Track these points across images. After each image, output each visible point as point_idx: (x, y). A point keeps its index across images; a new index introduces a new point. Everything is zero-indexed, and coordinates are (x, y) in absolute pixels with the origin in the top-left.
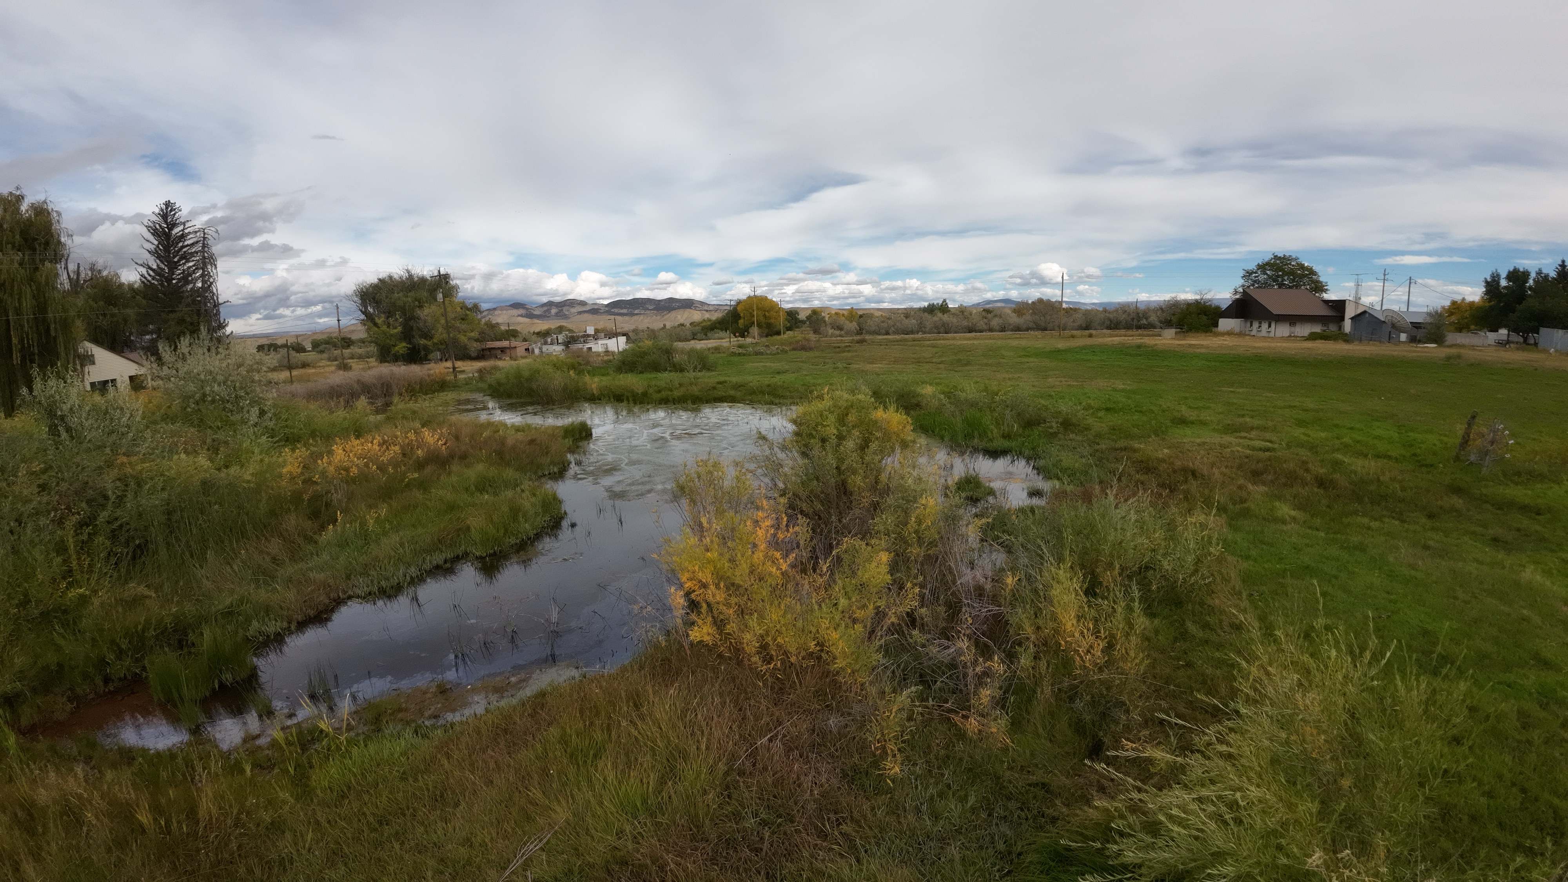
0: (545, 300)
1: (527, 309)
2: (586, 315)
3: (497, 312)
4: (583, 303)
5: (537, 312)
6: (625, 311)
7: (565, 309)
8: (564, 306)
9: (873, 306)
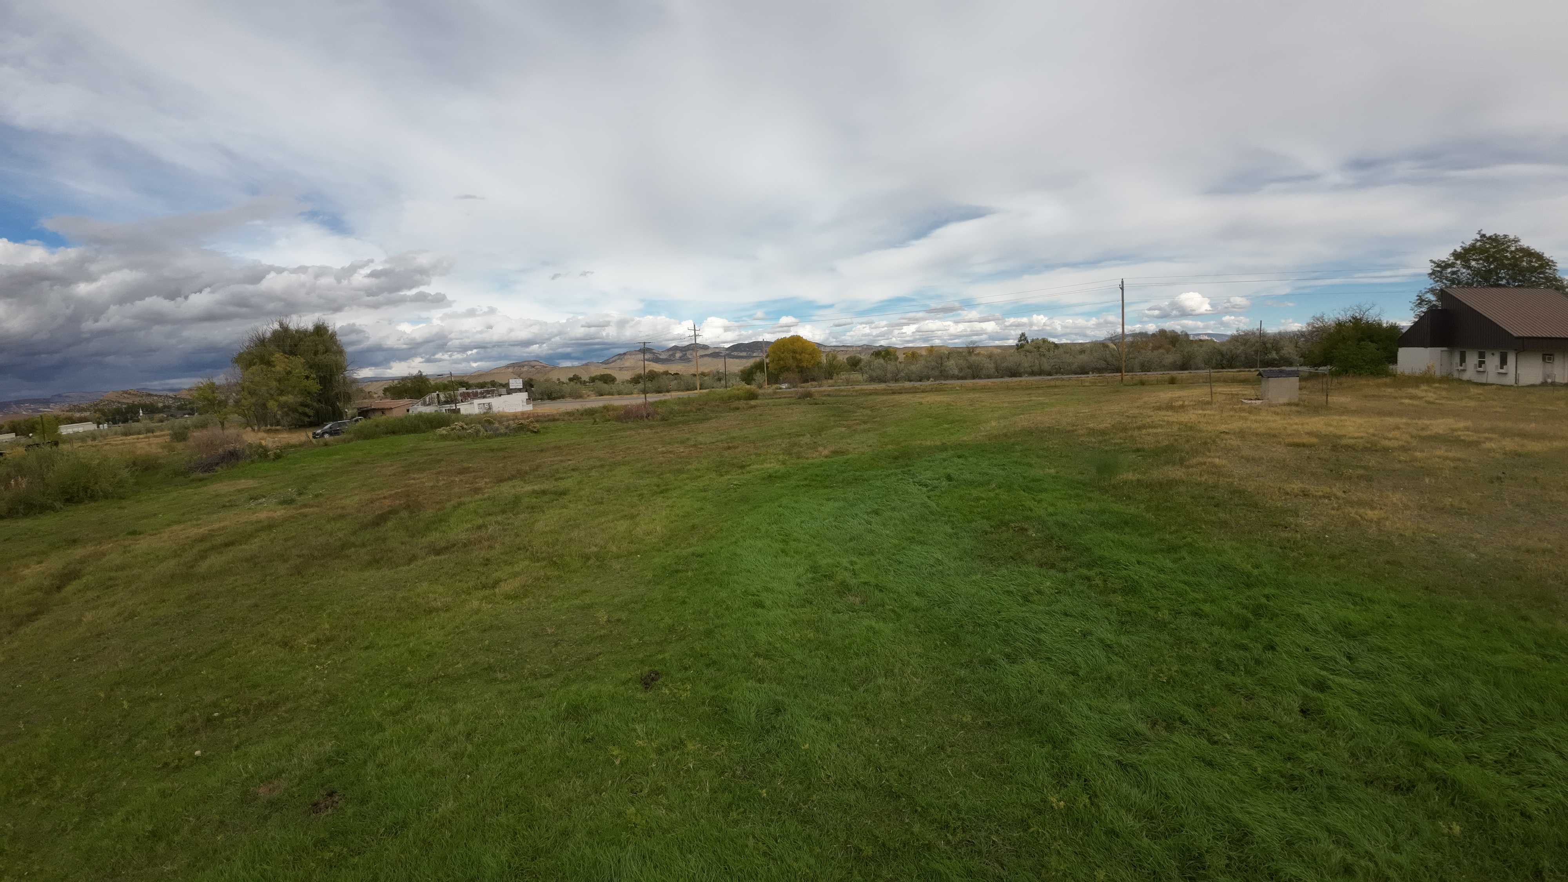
0: (672, 344)
1: (654, 353)
2: (706, 359)
3: (626, 357)
4: (705, 347)
5: (663, 356)
6: (744, 354)
7: (688, 353)
8: (689, 350)
9: (997, 343)
